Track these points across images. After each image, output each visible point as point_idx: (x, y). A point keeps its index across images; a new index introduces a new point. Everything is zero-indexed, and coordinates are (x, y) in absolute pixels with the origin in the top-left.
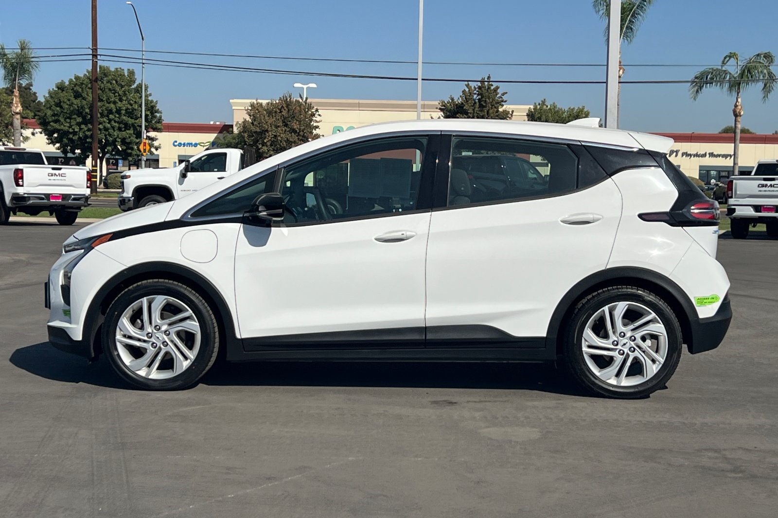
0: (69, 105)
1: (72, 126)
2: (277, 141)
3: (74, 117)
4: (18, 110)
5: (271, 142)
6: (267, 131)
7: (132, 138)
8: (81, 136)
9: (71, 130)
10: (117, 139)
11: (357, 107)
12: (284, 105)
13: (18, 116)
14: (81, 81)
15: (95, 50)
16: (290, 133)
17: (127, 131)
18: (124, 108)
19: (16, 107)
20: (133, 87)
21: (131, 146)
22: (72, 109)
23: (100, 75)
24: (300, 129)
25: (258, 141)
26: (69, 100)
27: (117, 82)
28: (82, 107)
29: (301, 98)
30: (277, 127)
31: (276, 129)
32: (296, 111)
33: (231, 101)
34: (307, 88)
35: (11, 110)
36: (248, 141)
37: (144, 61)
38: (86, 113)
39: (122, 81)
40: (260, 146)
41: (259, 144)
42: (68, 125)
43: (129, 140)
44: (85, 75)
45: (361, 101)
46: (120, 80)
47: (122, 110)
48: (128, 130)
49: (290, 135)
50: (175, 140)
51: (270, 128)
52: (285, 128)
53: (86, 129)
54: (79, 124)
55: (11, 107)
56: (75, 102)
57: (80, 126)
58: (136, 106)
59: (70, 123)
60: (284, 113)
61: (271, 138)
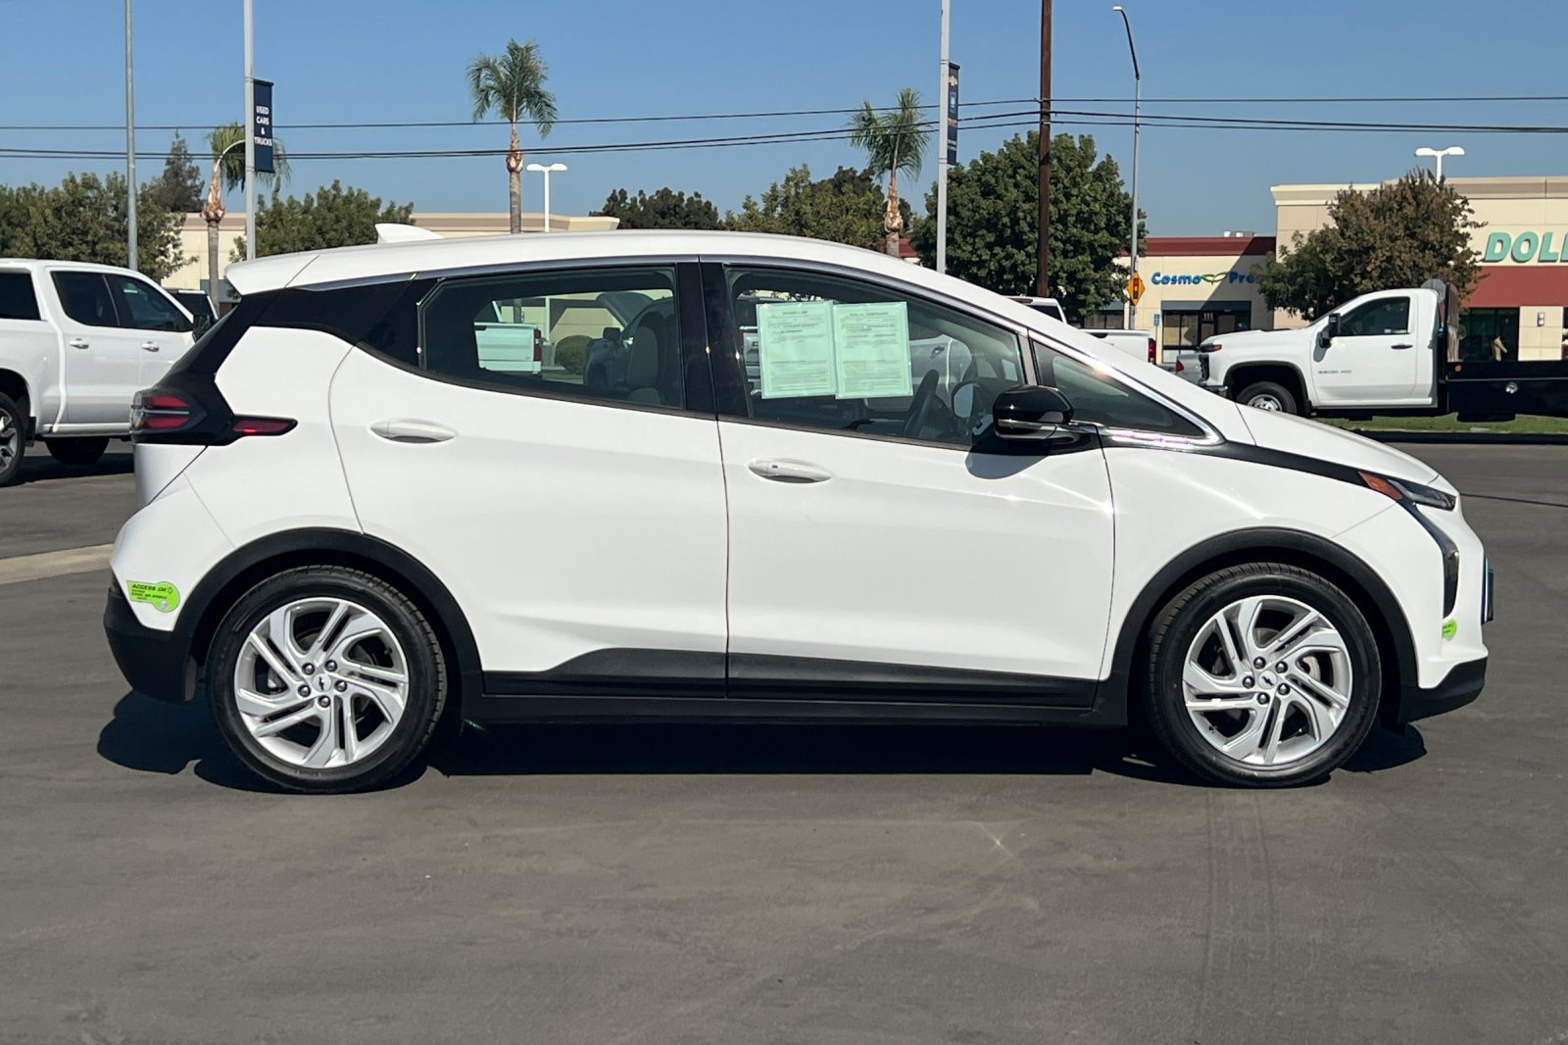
0: (973, 211)
1: (978, 249)
2: (1393, 268)
3: (980, 233)
4: (895, 225)
5: (1379, 270)
6: (1373, 248)
7: (1088, 271)
8: (993, 268)
9: (975, 259)
10: (1061, 274)
11: (1541, 192)
12: (1409, 195)
13: (895, 236)
14: (995, 165)
15: (1045, 102)
16: (1420, 251)
17: (1080, 257)
18: (1074, 212)
19: (892, 219)
20: (1090, 169)
21: (1084, 286)
22: (977, 217)
23: (1030, 150)
24: (1442, 242)
25: (1352, 269)
26: (972, 201)
27: (1060, 160)
28: (997, 214)
29: (1431, 177)
30: (1394, 239)
31: (1391, 245)
32: (1434, 205)
33: (1273, 189)
34: (1443, 157)
35: (883, 225)
36: (1333, 270)
37: (1139, 121)
38: (1004, 225)
39: (1071, 160)
40: (1357, 280)
41: (1356, 275)
42: (970, 248)
43: (1083, 274)
44: (1001, 151)
45: (1552, 180)
46: (1066, 158)
47: (1069, 215)
48: (1081, 254)
49: (1421, 255)
50: (1156, 271)
51: (1378, 241)
52: (1411, 241)
53: (1002, 254)
54: (990, 246)
55: (884, 219)
56: (984, 203)
57: (991, 250)
58: (1097, 206)
59: (973, 244)
60: (1409, 210)
61: (1381, 262)
